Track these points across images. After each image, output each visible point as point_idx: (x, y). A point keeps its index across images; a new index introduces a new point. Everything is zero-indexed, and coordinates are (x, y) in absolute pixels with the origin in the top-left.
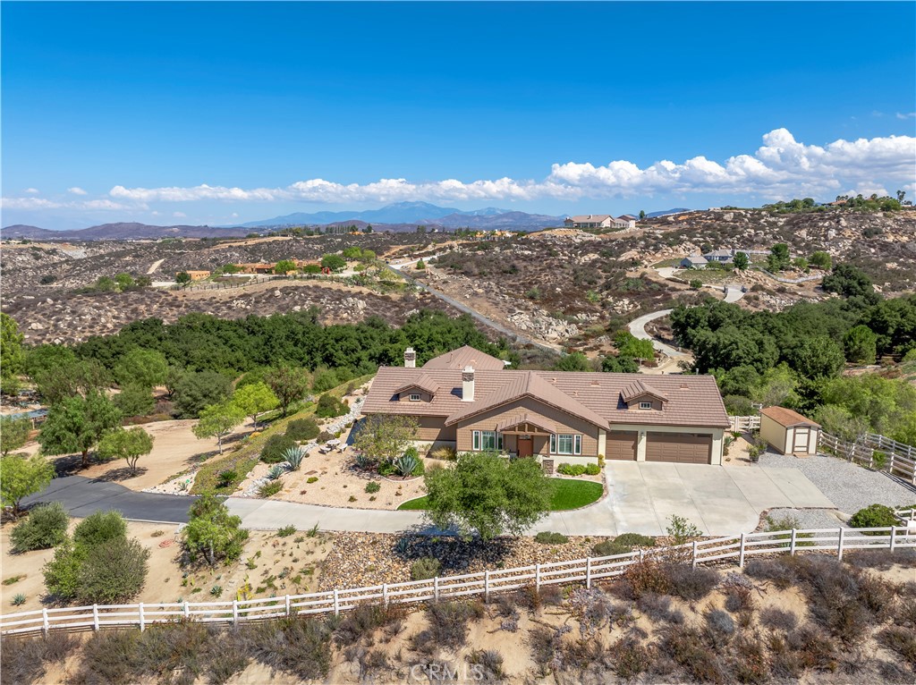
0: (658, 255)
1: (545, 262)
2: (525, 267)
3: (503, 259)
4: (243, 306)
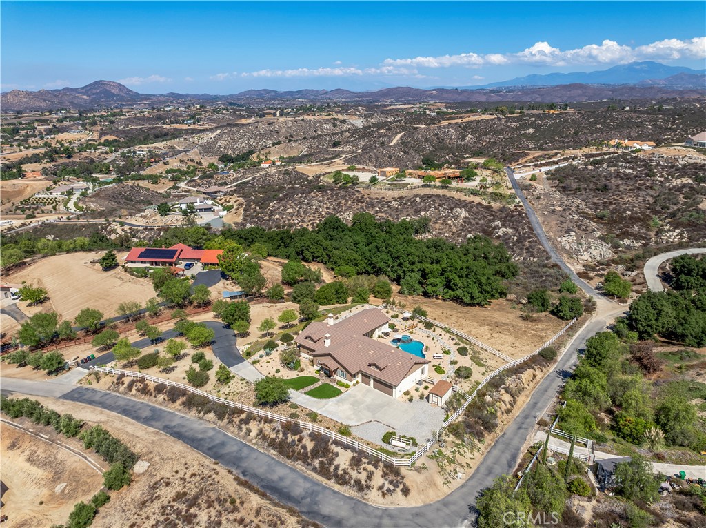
4: (397, 206)
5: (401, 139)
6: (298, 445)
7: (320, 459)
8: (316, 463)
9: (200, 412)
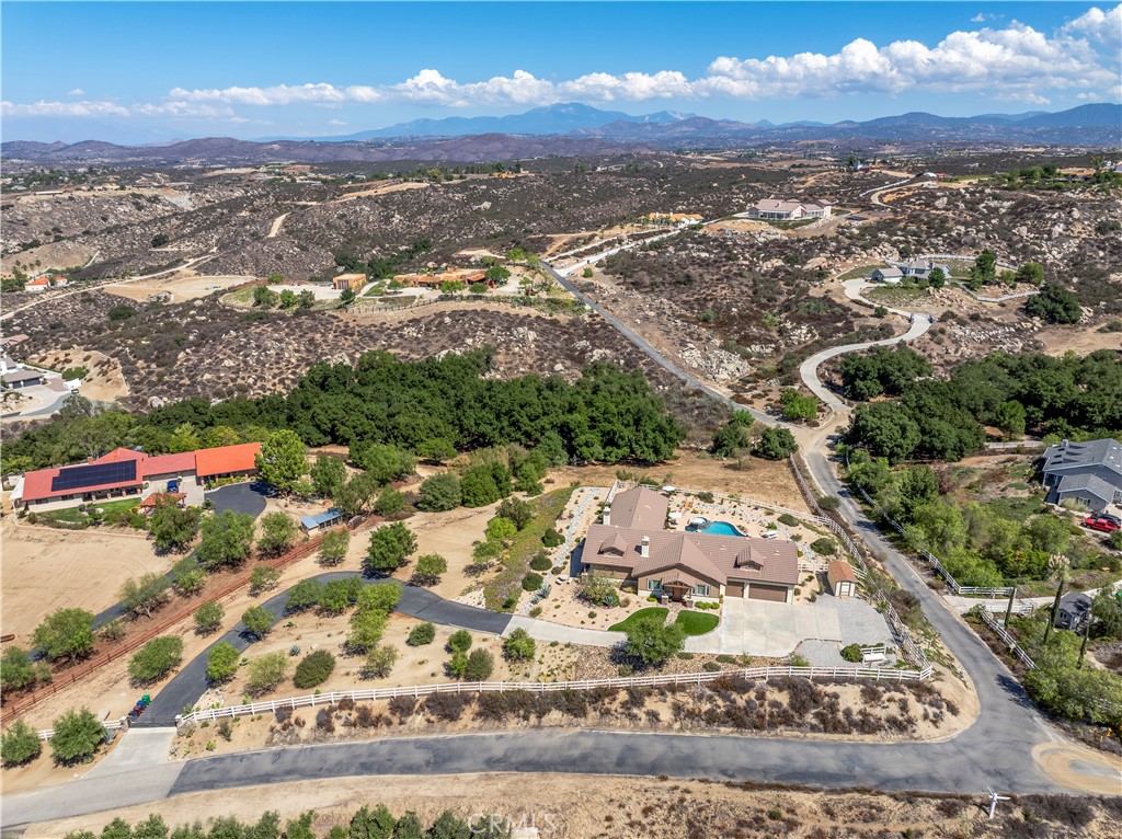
0: (849, 262)
1: (723, 269)
2: (701, 275)
3: (678, 264)
4: (415, 335)
5: (284, 225)
6: (762, 705)
7: (814, 711)
8: (810, 718)
9: (526, 718)
